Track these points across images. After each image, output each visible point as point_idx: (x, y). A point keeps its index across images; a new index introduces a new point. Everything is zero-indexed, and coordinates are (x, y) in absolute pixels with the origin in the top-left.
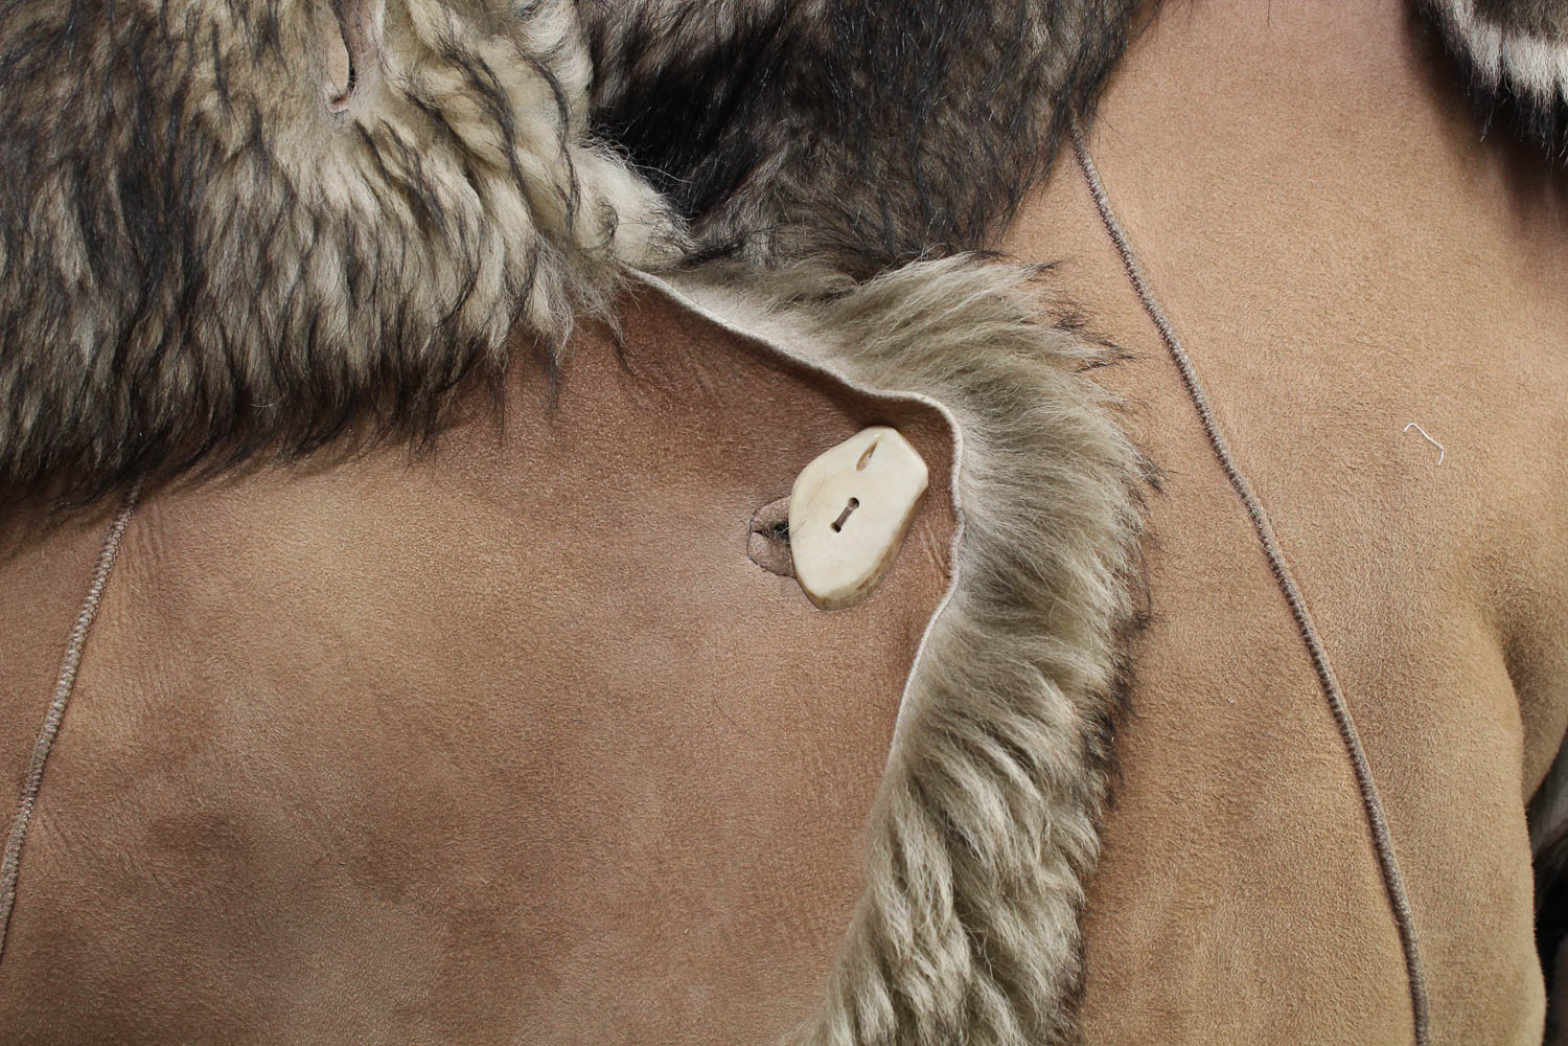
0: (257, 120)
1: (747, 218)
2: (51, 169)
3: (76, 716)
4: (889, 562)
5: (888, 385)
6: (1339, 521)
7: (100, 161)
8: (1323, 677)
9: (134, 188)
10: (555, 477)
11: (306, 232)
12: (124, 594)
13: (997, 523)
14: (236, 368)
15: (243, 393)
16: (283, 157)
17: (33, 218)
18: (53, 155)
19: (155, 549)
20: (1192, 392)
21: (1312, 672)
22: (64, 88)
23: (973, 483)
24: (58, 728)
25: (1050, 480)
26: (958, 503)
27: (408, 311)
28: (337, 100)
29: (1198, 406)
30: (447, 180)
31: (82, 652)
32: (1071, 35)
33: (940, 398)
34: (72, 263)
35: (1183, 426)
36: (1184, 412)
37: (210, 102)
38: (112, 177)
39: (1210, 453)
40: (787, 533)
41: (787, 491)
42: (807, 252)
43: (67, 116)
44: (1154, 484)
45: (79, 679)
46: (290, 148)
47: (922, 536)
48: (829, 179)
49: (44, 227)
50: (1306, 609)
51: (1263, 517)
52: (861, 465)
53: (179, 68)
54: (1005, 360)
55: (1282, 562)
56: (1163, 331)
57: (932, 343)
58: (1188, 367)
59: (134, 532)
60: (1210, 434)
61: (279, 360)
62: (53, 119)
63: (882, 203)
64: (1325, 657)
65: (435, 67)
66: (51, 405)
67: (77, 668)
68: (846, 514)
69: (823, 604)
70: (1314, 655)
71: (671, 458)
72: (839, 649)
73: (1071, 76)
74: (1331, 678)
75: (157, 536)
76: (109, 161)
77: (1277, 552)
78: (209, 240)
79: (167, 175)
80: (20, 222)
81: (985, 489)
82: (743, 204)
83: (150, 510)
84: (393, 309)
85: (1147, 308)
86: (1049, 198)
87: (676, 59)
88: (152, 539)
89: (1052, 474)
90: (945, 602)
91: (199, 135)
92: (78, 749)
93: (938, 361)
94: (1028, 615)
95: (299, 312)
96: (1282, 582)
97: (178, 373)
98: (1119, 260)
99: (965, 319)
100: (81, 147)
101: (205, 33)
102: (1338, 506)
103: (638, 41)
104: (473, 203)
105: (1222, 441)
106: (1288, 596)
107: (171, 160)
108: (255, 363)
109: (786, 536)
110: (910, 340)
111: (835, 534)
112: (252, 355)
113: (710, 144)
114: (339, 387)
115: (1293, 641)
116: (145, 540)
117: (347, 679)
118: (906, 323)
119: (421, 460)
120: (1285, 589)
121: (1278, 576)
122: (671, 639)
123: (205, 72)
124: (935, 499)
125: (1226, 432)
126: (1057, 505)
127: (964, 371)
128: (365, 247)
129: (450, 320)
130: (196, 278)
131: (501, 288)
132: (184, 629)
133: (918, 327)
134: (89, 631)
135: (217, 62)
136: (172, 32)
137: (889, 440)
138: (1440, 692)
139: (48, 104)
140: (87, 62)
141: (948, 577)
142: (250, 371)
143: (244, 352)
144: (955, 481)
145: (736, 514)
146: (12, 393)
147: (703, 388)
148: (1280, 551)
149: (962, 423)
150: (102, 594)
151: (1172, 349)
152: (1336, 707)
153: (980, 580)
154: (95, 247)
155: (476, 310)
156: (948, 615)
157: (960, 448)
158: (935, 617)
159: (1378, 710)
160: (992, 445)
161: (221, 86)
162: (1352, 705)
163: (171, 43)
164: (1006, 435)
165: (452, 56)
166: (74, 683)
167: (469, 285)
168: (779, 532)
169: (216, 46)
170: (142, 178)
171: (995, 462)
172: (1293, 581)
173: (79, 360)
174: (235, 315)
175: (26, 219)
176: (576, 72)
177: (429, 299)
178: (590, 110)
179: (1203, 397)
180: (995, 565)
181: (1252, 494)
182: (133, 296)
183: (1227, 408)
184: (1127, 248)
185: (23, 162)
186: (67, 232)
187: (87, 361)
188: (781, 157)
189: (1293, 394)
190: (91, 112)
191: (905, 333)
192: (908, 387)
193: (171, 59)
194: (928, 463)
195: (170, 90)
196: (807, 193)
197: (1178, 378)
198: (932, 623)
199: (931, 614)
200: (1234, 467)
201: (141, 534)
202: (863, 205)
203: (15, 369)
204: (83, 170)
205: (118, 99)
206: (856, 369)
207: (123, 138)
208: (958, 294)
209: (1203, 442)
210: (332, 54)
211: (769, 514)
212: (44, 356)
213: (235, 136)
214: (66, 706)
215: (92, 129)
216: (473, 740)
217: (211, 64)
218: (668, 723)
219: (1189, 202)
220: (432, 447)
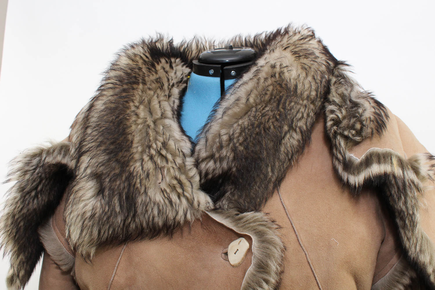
0: (146, 188)
1: (224, 202)
2: (116, 195)
3: (116, 278)
4: (243, 260)
5: (242, 232)
6: (320, 255)
7: (123, 194)
8: (317, 282)
9: (127, 198)
10: (191, 243)
11: (152, 205)
12: (124, 259)
13: (259, 255)
14: (142, 225)
15: (143, 229)
16: (149, 194)
17: (112, 202)
18: (116, 193)
19: (129, 252)
20: (295, 232)
21: (315, 281)
22: (118, 183)
23: (255, 248)
24: (113, 280)
25: (268, 248)
26: (253, 251)
27: (167, 218)
28: (160, 183)
29: (296, 235)
30: (174, 197)
31: (117, 268)
32: (276, 173)
33: (250, 234)
34: (118, 209)
35: (294, 238)
36: (294, 236)
37: (139, 185)
38: (124, 196)
39: (298, 243)
40: (227, 254)
41: (227, 247)
42: (233, 208)
43: (118, 187)
44: (285, 249)
45: (117, 272)
46: (151, 192)
47: (248, 256)
48: (236, 197)
49: (114, 204)
50: (314, 270)
51: (307, 254)
52: (239, 244)
53: (134, 180)
54: (261, 228)
55: (310, 262)
56: (291, 222)
57: (248, 226)
58: (295, 228)
59: (126, 249)
60: (298, 240)
61: (148, 224)
62: (116, 187)
63: (244, 201)
64: (317, 278)
65: (173, 179)
66: (114, 230)
67: (116, 270)
68: (236, 251)
69: (233, 266)
70: (315, 278)
71: (209, 241)
72: (235, 274)
73: (276, 180)
74: (318, 282)
75: (129, 250)
76: (124, 194)
77: (309, 260)
78: (138, 206)
79: (132, 196)
80: (110, 203)
81: (257, 249)
82: (224, 199)
83: (129, 246)
84: (165, 217)
85: (289, 218)
86: (273, 199)
87: (213, 177)
88: (129, 251)
89: (268, 247)
90: (250, 267)
91: (137, 190)
92: (116, 283)
93: (250, 228)
94: (263, 270)
95: (151, 217)
96: (310, 265)
97: (133, 226)
98: (284, 210)
99: (254, 221)
100: (120, 192)
101: (139, 175)
102: (320, 252)
103: (207, 174)
104: (178, 201)
105: (300, 241)
106: (311, 268)
107: (133, 194)
108: (144, 224)
109: (227, 255)
110: (245, 225)
111: (234, 255)
112: (144, 223)
113: (219, 190)
114: (157, 228)
115: (312, 275)
116: (128, 251)
117: (157, 275)
118: (244, 222)
119: (170, 240)
120: (310, 266)
121: (309, 264)
122: (208, 271)
123: (138, 181)
124: (250, 250)
125: (301, 240)
126: (268, 252)
127: (254, 230)
128: (161, 208)
129: (174, 219)
130: (136, 211)
131: (183, 214)
132: (132, 265)
133: (246, 223)
134: (118, 265)
135: (140, 179)
136: (134, 175)
137: (243, 240)
138: (338, 285)
139: (116, 185)
140: (122, 179)
141: (251, 263)
142: (144, 225)
143: (143, 223)
144: (252, 247)
145: (220, 251)
146: (108, 228)
147: (214, 230)
148: (310, 260)
149: (254, 238)
150: (121, 259)
151: (292, 225)
152: (319, 287)
153: (256, 264)
154: (121, 206)
155: (178, 218)
156: (251, 269)
157: (253, 242)
158: (248, 270)
159: (327, 288)
160: (259, 242)
161: (141, 183)
162: (322, 287)
163: (133, 177)
164: (261, 240)
165: (176, 178)
166: (116, 273)
167: (177, 213)
168: (226, 254)
169: (140, 177)
170: (129, 196)
171: (259, 245)
172: (312, 265)
173: (118, 223)
174: (141, 217)
175: (111, 203)
176: (197, 178)
177: (171, 215)
178: (200, 184)
179: (297, 233)
180: (258, 262)
181: (305, 250)
182: (126, 214)
183: (301, 235)
184: (285, 208)
185: (112, 194)
186: (117, 204)
187: (119, 224)
188: (229, 192)
189: (313, 233)
190: (122, 186)
191: (244, 224)
192: (245, 232)
193: (133, 179)
194: (249, 244)
195: (133, 184)
196: (233, 199)
197: (293, 230)
198: (248, 271)
199: (248, 269)
200: (302, 245)
201: (127, 250)
202: (241, 201)
203: (109, 225)
204: (120, 195)
205: (126, 185)
206: (237, 229)
207: (126, 190)
208: (253, 217)
209: (297, 241)
210: (159, 176)
211: (225, 251)
212: (113, 223)
213: (142, 191)
214: (114, 276)
215: (122, 189)
216: (176, 286)
217: (139, 179)
218: (207, 284)
219: (296, 200)
220: (172, 238)
